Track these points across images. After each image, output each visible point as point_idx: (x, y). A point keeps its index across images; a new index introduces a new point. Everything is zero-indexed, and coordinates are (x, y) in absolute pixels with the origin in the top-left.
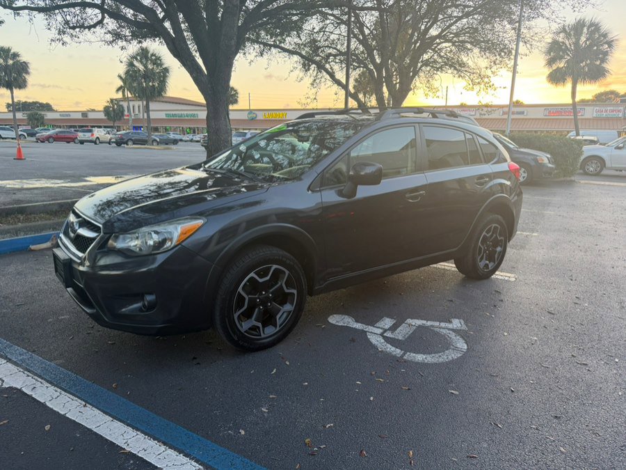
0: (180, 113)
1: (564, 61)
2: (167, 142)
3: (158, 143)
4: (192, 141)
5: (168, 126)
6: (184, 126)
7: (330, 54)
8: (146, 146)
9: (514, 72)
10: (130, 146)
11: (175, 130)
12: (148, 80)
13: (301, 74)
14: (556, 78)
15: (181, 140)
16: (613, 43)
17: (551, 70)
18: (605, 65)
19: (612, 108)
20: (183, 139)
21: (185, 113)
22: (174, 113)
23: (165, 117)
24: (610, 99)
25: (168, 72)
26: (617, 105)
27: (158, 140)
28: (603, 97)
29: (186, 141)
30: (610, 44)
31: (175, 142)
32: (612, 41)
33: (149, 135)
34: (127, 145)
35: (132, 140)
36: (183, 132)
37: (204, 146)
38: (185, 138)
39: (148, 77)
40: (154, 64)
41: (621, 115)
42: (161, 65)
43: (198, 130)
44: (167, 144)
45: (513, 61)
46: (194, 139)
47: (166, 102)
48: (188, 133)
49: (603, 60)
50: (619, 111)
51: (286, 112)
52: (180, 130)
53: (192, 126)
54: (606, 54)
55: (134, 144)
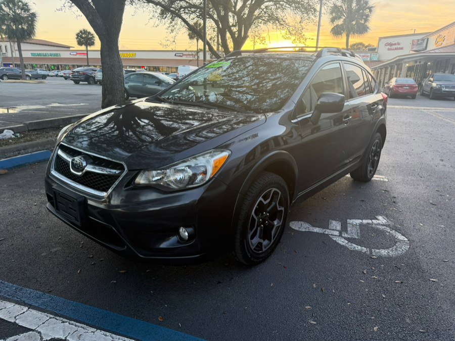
0: (44, 52)
1: (342, 20)
2: (36, 77)
3: (31, 78)
4: (57, 76)
5: (34, 63)
6: (49, 64)
7: (181, 7)
8: (21, 81)
9: (319, 26)
10: (4, 81)
11: (41, 66)
12: (17, 23)
13: (158, 22)
14: (336, 31)
15: (48, 75)
16: (372, 9)
17: (333, 26)
18: (367, 24)
19: (363, 54)
20: (50, 74)
21: (49, 52)
22: (39, 52)
23: (31, 56)
24: (359, 48)
25: (35, 17)
26: (366, 52)
27: (30, 75)
28: (355, 47)
29: (51, 76)
30: (370, 9)
31: (44, 77)
32: (372, 7)
33: (23, 71)
34: (3, 79)
35: (6, 75)
36: (49, 68)
37: (73, 80)
38: (51, 73)
39: (17, 21)
40: (22, 9)
41: (368, 59)
42: (28, 10)
43: (61, 67)
44: (37, 79)
45: (318, 18)
46: (59, 74)
47: (34, 44)
48: (53, 70)
49: (366, 20)
50: (367, 57)
51: (135, 53)
52: (45, 68)
53: (56, 64)
54: (368, 16)
55: (9, 79)
